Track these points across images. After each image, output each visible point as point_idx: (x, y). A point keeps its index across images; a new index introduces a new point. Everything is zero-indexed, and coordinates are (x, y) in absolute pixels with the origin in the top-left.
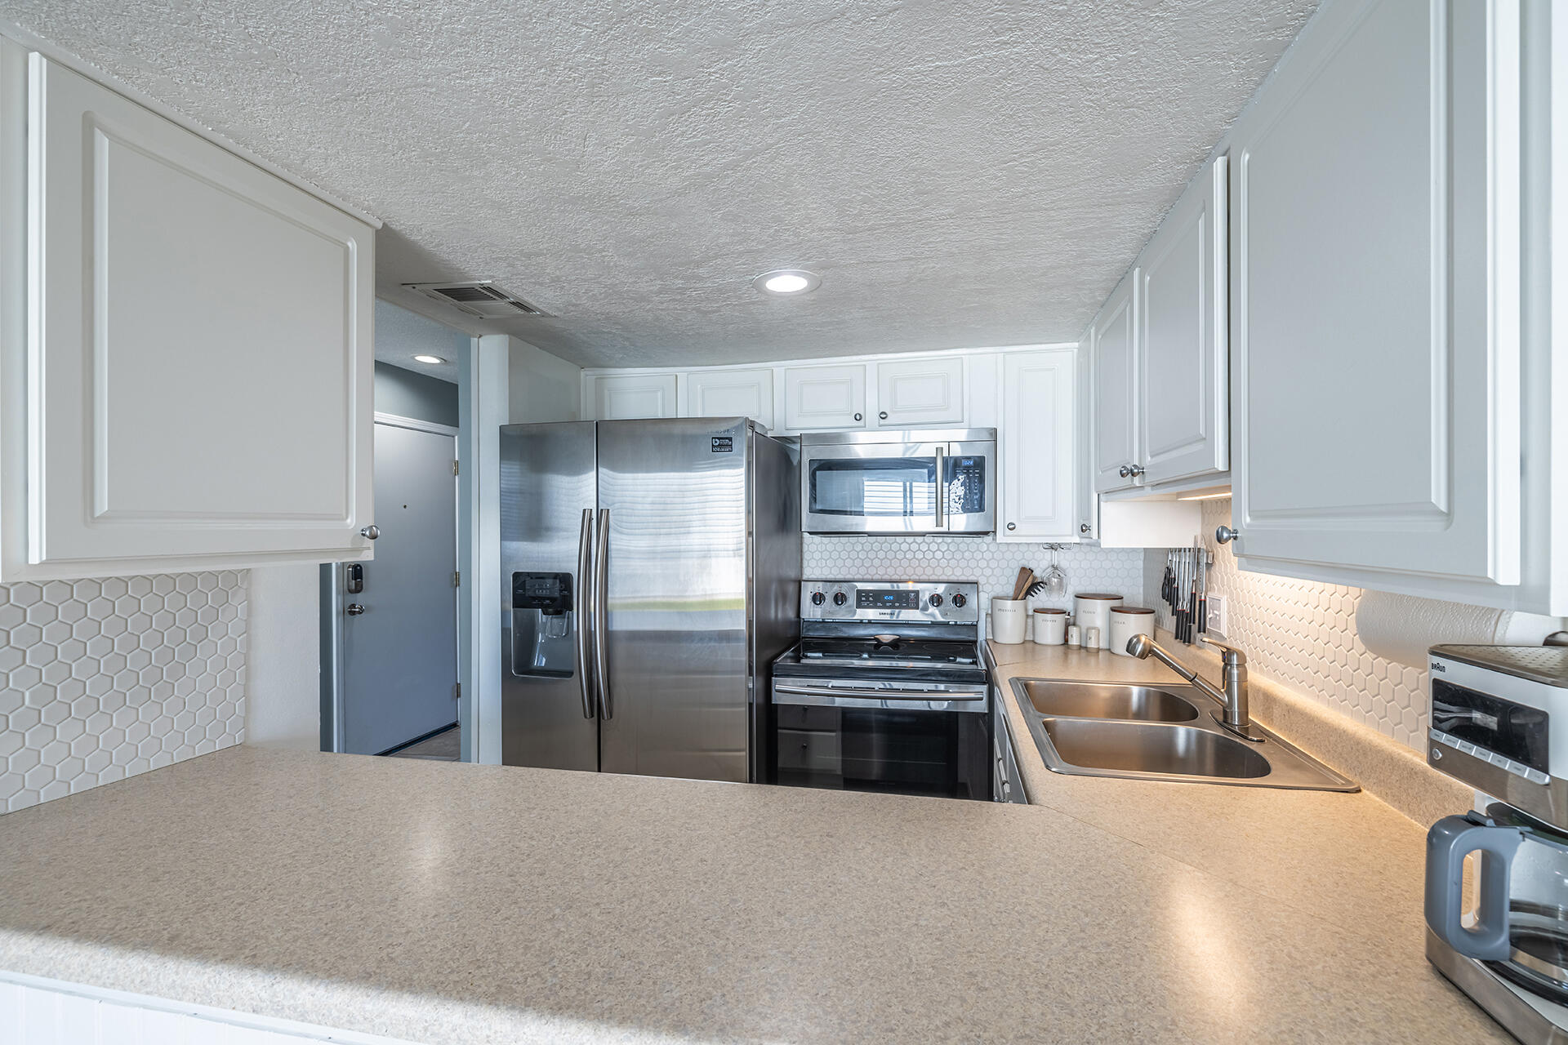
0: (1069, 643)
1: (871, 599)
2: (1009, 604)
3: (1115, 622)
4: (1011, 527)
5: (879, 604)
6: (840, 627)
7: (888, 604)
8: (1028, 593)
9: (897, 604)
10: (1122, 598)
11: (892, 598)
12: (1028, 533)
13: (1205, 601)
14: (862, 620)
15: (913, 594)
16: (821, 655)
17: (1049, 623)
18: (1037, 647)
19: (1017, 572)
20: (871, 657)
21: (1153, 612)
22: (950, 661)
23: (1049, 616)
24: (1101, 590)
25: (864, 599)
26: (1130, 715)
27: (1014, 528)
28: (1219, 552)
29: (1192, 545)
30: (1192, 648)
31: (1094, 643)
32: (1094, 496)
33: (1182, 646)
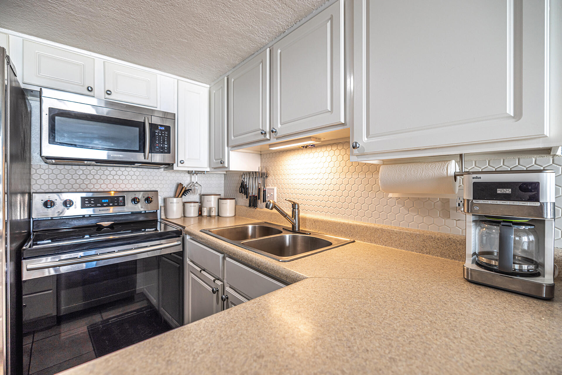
0: (203, 215)
1: (92, 202)
2: (175, 200)
3: (222, 204)
4: (182, 162)
5: (98, 205)
6: (67, 221)
7: (105, 205)
8: (183, 194)
9: (111, 204)
10: (220, 195)
11: (107, 201)
12: (189, 165)
13: (266, 190)
14: (84, 215)
15: (121, 198)
16: (50, 241)
17: (193, 207)
18: (185, 218)
19: (175, 186)
20: (91, 237)
21: (235, 199)
22: (143, 231)
23: (192, 204)
24: (213, 192)
25: (86, 202)
26: (250, 237)
27: (183, 163)
28: (271, 172)
29: (257, 171)
30: (258, 209)
31: (214, 213)
32: (226, 148)
33: (252, 209)
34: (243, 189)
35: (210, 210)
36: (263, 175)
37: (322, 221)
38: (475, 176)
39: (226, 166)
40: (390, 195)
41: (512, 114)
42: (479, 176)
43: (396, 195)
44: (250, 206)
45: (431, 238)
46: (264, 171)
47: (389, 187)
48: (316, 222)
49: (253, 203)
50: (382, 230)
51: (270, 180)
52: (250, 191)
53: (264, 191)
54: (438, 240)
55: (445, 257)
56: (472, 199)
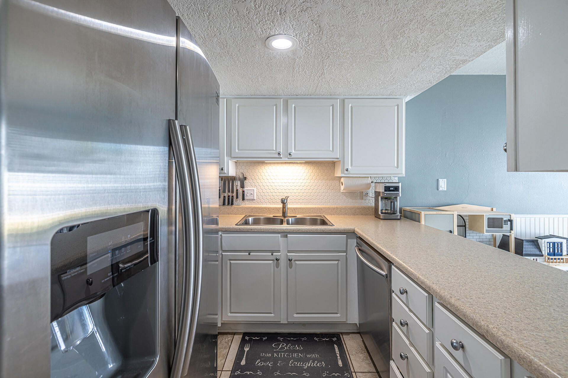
28: (249, 177)
29: (234, 176)
30: (235, 206)
32: (226, 158)
33: (227, 207)
37: (300, 208)
38: (385, 184)
41: (396, 166)
42: (386, 184)
45: (358, 208)
48: (295, 209)
51: (245, 183)
53: (243, 192)
54: (360, 208)
55: (363, 215)
56: (383, 191)
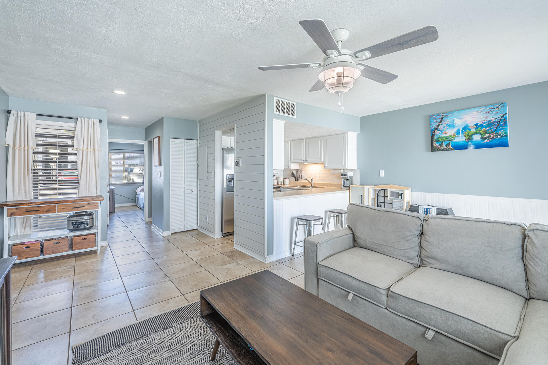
3: (285, 180)
10: (284, 177)
21: (289, 178)
28: (303, 170)
29: (298, 169)
30: (298, 181)
31: (283, 184)
32: (290, 163)
33: (297, 182)
34: (293, 175)
35: (281, 182)
36: (301, 171)
39: (290, 168)
40: (334, 176)
43: (335, 176)
44: (296, 181)
46: (301, 169)
47: (333, 174)
48: (317, 184)
49: (297, 179)
50: (334, 184)
51: (302, 172)
52: (295, 175)
53: (301, 176)
